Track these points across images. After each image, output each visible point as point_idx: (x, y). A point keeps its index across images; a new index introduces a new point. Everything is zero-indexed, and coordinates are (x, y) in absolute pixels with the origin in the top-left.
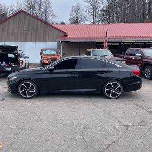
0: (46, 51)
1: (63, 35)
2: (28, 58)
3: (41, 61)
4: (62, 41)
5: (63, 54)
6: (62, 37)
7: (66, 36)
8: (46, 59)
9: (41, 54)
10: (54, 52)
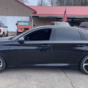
0: (21, 23)
1: (34, 12)
2: (7, 27)
3: (17, 30)
4: (33, 16)
5: (34, 26)
6: (33, 13)
7: (35, 13)
8: (20, 29)
9: (17, 24)
10: (27, 24)
